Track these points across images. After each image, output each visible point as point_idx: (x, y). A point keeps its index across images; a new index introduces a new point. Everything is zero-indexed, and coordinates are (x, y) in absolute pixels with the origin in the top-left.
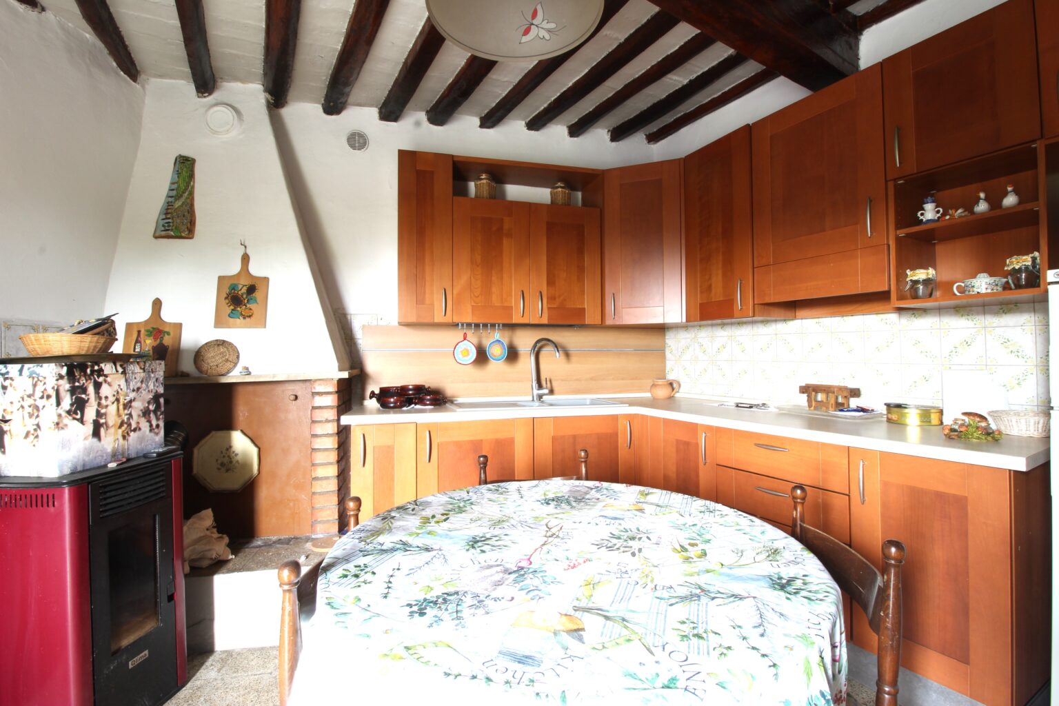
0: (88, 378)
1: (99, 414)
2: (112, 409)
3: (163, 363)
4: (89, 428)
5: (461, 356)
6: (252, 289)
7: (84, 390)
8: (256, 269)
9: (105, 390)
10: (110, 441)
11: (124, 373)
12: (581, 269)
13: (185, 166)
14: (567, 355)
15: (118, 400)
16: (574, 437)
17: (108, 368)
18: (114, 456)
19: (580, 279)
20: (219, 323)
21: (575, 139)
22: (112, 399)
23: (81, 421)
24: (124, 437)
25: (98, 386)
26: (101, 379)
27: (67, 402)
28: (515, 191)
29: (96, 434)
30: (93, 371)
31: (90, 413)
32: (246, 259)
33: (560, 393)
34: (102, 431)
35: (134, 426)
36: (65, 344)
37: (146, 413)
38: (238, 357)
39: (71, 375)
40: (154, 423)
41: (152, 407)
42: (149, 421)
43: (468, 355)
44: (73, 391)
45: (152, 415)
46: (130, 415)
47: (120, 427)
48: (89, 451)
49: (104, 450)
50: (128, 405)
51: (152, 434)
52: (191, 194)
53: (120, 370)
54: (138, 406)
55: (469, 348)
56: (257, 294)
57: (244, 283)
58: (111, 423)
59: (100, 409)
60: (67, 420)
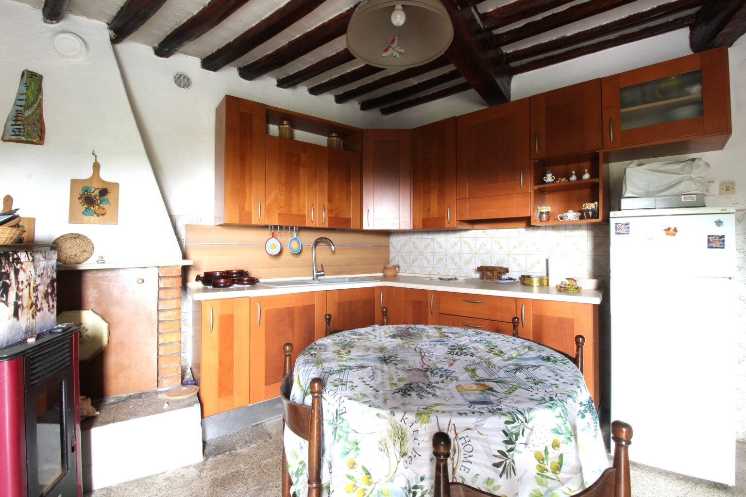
0: (10, 265)
1: (18, 297)
2: (25, 293)
3: (56, 252)
4: (11, 309)
5: (270, 249)
6: (104, 192)
7: (8, 276)
8: (106, 175)
9: (22, 276)
10: (24, 320)
11: (33, 261)
12: (348, 193)
15: (29, 284)
16: (351, 302)
17: (23, 256)
18: (27, 333)
19: (348, 199)
20: (73, 219)
21: (339, 105)
22: (26, 283)
23: (6, 303)
24: (33, 317)
25: (17, 272)
26: (18, 266)
28: (300, 135)
29: (16, 314)
30: (13, 259)
31: (12, 296)
32: (96, 166)
33: (328, 275)
34: (20, 311)
35: (39, 306)
37: (46, 295)
38: (93, 248)
40: (51, 304)
41: (50, 291)
42: (48, 302)
43: (275, 248)
45: (50, 297)
46: (37, 297)
47: (31, 308)
48: (11, 328)
49: (20, 328)
50: (36, 289)
51: (50, 313)
52: (40, 105)
53: (31, 259)
54: (42, 289)
55: (275, 243)
56: (108, 196)
57: (96, 186)
58: (25, 305)
59: (18, 292)
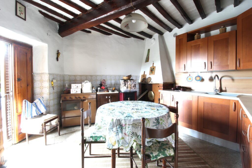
0: (126, 82)
2: (129, 86)
4: (126, 87)
5: (189, 80)
6: (153, 69)
7: (126, 83)
8: (154, 66)
9: (128, 83)
10: (129, 89)
13: (149, 50)
17: (128, 81)
18: (129, 91)
20: (150, 74)
23: (125, 86)
24: (131, 89)
25: (127, 83)
27: (124, 84)
29: (127, 88)
31: (126, 86)
32: (153, 64)
36: (125, 78)
37: (133, 86)
38: (151, 79)
39: (124, 81)
40: (135, 88)
41: (134, 86)
44: (125, 83)
46: (131, 87)
48: (126, 90)
49: (128, 90)
50: (131, 85)
52: (149, 55)
53: (130, 81)
54: (132, 85)
55: (191, 78)
56: (154, 69)
57: (153, 68)
60: (124, 86)
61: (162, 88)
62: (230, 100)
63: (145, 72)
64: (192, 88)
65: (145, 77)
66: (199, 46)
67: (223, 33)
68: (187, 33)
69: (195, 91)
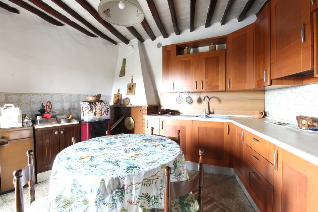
0: (93, 105)
1: (95, 111)
2: (98, 111)
4: (94, 114)
5: (178, 101)
6: (133, 86)
7: (93, 107)
8: (134, 82)
9: (97, 107)
10: (98, 117)
11: (100, 104)
12: (218, 72)
13: (124, 60)
14: (220, 101)
15: (99, 109)
17: (97, 103)
18: (99, 119)
19: (217, 75)
20: (127, 94)
22: (98, 109)
23: (92, 112)
24: (101, 116)
25: (95, 106)
26: (96, 105)
27: (89, 109)
29: (95, 115)
30: (94, 104)
31: (94, 111)
32: (132, 79)
34: (96, 114)
35: (102, 114)
36: (91, 99)
37: (105, 112)
38: (130, 101)
39: (90, 104)
40: (107, 114)
41: (106, 111)
42: (106, 113)
43: (180, 101)
44: (91, 107)
45: (107, 112)
46: (102, 112)
47: (100, 114)
48: (94, 118)
49: (96, 118)
50: (101, 110)
51: (107, 116)
52: (125, 67)
53: (100, 103)
54: (103, 110)
55: (181, 99)
56: (134, 87)
57: (131, 85)
58: (98, 113)
60: (90, 112)
61: (147, 112)
62: (223, 123)
63: (119, 90)
64: (180, 111)
65: (120, 98)
66: (190, 62)
67: (213, 50)
68: (176, 44)
69: (184, 114)
